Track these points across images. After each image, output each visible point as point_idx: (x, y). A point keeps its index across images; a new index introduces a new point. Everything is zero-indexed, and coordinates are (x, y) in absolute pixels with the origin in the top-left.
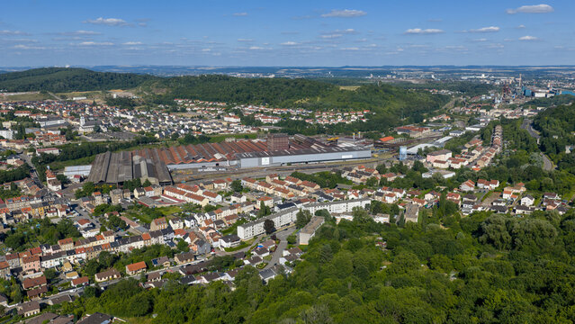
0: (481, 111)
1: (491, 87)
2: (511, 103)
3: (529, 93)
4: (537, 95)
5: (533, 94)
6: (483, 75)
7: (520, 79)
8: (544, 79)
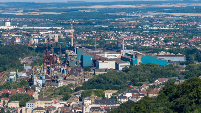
0: (10, 105)
1: (24, 49)
2: (62, 84)
3: (88, 61)
4: (103, 65)
5: (95, 64)
6: (8, 24)
7: (72, 31)
8: (111, 29)
